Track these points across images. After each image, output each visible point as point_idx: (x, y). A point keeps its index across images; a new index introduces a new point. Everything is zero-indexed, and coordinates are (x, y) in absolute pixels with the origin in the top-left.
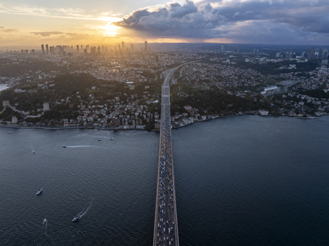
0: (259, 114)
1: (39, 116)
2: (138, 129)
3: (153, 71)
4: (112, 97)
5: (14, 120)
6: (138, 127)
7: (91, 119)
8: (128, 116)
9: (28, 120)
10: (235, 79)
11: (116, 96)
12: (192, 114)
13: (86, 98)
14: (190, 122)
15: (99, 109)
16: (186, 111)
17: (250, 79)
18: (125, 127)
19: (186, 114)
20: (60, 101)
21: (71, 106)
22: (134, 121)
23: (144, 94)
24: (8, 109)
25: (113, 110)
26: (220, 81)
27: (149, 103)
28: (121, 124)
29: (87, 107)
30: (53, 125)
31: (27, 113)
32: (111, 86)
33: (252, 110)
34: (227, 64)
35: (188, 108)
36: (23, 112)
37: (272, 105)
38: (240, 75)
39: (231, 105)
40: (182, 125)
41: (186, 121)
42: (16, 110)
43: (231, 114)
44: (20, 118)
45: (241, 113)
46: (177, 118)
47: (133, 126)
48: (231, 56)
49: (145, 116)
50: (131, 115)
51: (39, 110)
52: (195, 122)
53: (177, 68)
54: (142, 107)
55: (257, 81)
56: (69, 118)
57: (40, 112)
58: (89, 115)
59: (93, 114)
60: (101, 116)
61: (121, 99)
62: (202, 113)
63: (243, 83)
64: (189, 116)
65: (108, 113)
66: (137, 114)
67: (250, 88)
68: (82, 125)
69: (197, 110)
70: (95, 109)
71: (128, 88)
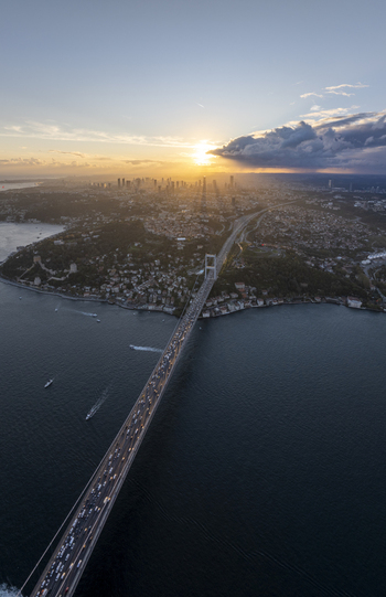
0: (347, 305)
1: (62, 279)
2: (166, 313)
3: (222, 219)
4: (152, 260)
5: (37, 281)
6: (166, 309)
7: (116, 289)
8: (159, 292)
9: (51, 283)
10: (329, 237)
11: (156, 258)
12: (245, 295)
13: (122, 259)
14: (237, 308)
15: (129, 276)
16: (236, 291)
17: (350, 237)
18: (150, 308)
19: (234, 296)
20: (94, 260)
21: (102, 268)
22: (164, 300)
23: (193, 257)
24: (38, 266)
25: (146, 279)
26: (305, 239)
27: (190, 273)
28: (148, 302)
29: (117, 272)
30: (73, 293)
31: (54, 273)
32: (157, 243)
33: (338, 295)
34: (328, 210)
35: (240, 286)
36: (51, 271)
37: (373, 288)
38: (337, 231)
39: (305, 285)
40: (225, 312)
41: (233, 308)
42: (44, 268)
43: (302, 299)
44: (44, 278)
45: (318, 300)
46: (221, 300)
47: (160, 308)
48: (337, 197)
49: (180, 294)
50: (163, 289)
51: (65, 271)
52: (247, 308)
53: (256, 214)
54: (180, 279)
55: (360, 241)
56: (92, 285)
57: (65, 275)
58: (116, 284)
59: (121, 282)
60: (130, 287)
61: (162, 263)
62: (259, 295)
63: (339, 244)
64: (240, 298)
65: (139, 283)
66: (170, 289)
67: (347, 252)
68: (103, 297)
69: (254, 288)
70: (125, 276)
71: (176, 248)
